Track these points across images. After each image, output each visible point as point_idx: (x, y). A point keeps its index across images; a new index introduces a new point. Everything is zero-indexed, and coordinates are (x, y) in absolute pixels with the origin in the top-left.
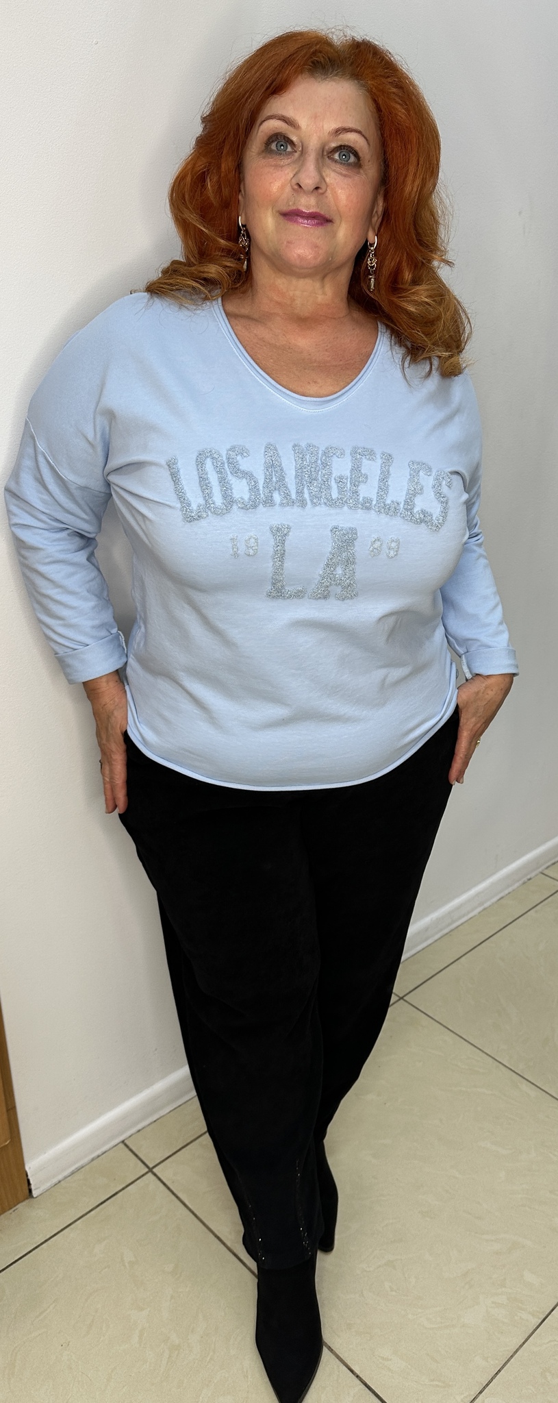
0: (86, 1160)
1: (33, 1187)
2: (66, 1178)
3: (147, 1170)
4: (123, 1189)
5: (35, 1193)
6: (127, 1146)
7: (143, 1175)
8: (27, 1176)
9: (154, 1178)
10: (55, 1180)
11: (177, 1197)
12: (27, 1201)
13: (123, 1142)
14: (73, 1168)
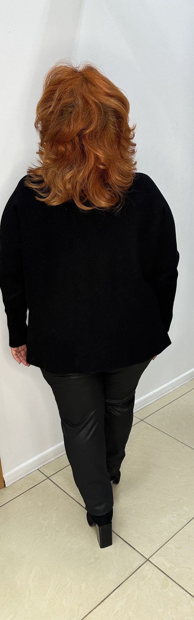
0: (25, 475)
1: (6, 483)
2: (17, 481)
3: (47, 478)
4: (38, 484)
5: (6, 486)
6: (39, 470)
7: (46, 480)
8: (4, 479)
9: (50, 480)
10: (14, 482)
11: (58, 486)
12: (4, 488)
13: (38, 469)
14: (20, 478)
